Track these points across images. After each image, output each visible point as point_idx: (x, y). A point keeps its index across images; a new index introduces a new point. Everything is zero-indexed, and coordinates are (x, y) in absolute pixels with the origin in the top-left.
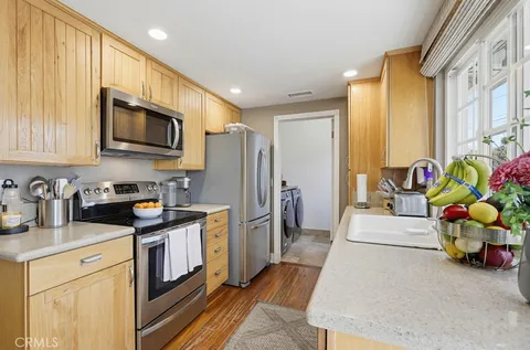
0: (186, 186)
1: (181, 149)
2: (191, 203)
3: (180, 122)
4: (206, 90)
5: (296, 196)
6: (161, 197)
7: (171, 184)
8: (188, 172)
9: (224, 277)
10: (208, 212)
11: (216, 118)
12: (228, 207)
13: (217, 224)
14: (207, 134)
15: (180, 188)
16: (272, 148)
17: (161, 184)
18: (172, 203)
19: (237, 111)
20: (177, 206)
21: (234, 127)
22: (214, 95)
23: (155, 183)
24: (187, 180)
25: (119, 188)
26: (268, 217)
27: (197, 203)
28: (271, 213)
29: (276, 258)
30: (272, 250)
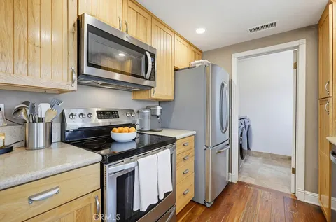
0: (158, 114)
1: (154, 80)
2: (163, 128)
3: (153, 56)
4: (175, 33)
5: (247, 125)
6: (138, 122)
7: (147, 111)
8: (161, 102)
9: (191, 196)
10: (178, 137)
11: (183, 57)
12: (194, 132)
13: (185, 149)
14: (176, 70)
15: (153, 115)
16: (231, 82)
17: (138, 112)
18: (147, 128)
19: (199, 53)
20: (151, 130)
21: (198, 63)
22: (181, 37)
23: (133, 111)
24: (159, 108)
25: (102, 114)
26: (227, 142)
27: (167, 128)
28: (230, 139)
29: (234, 178)
30: (230, 170)
